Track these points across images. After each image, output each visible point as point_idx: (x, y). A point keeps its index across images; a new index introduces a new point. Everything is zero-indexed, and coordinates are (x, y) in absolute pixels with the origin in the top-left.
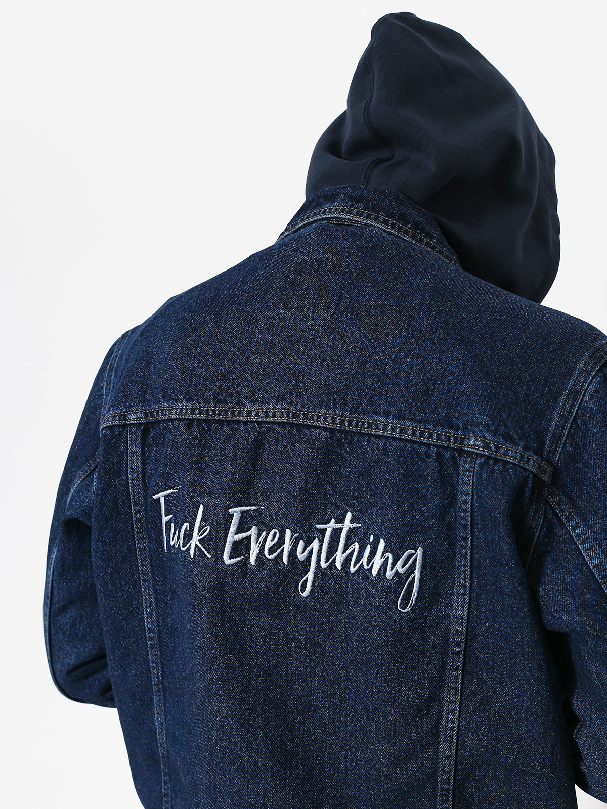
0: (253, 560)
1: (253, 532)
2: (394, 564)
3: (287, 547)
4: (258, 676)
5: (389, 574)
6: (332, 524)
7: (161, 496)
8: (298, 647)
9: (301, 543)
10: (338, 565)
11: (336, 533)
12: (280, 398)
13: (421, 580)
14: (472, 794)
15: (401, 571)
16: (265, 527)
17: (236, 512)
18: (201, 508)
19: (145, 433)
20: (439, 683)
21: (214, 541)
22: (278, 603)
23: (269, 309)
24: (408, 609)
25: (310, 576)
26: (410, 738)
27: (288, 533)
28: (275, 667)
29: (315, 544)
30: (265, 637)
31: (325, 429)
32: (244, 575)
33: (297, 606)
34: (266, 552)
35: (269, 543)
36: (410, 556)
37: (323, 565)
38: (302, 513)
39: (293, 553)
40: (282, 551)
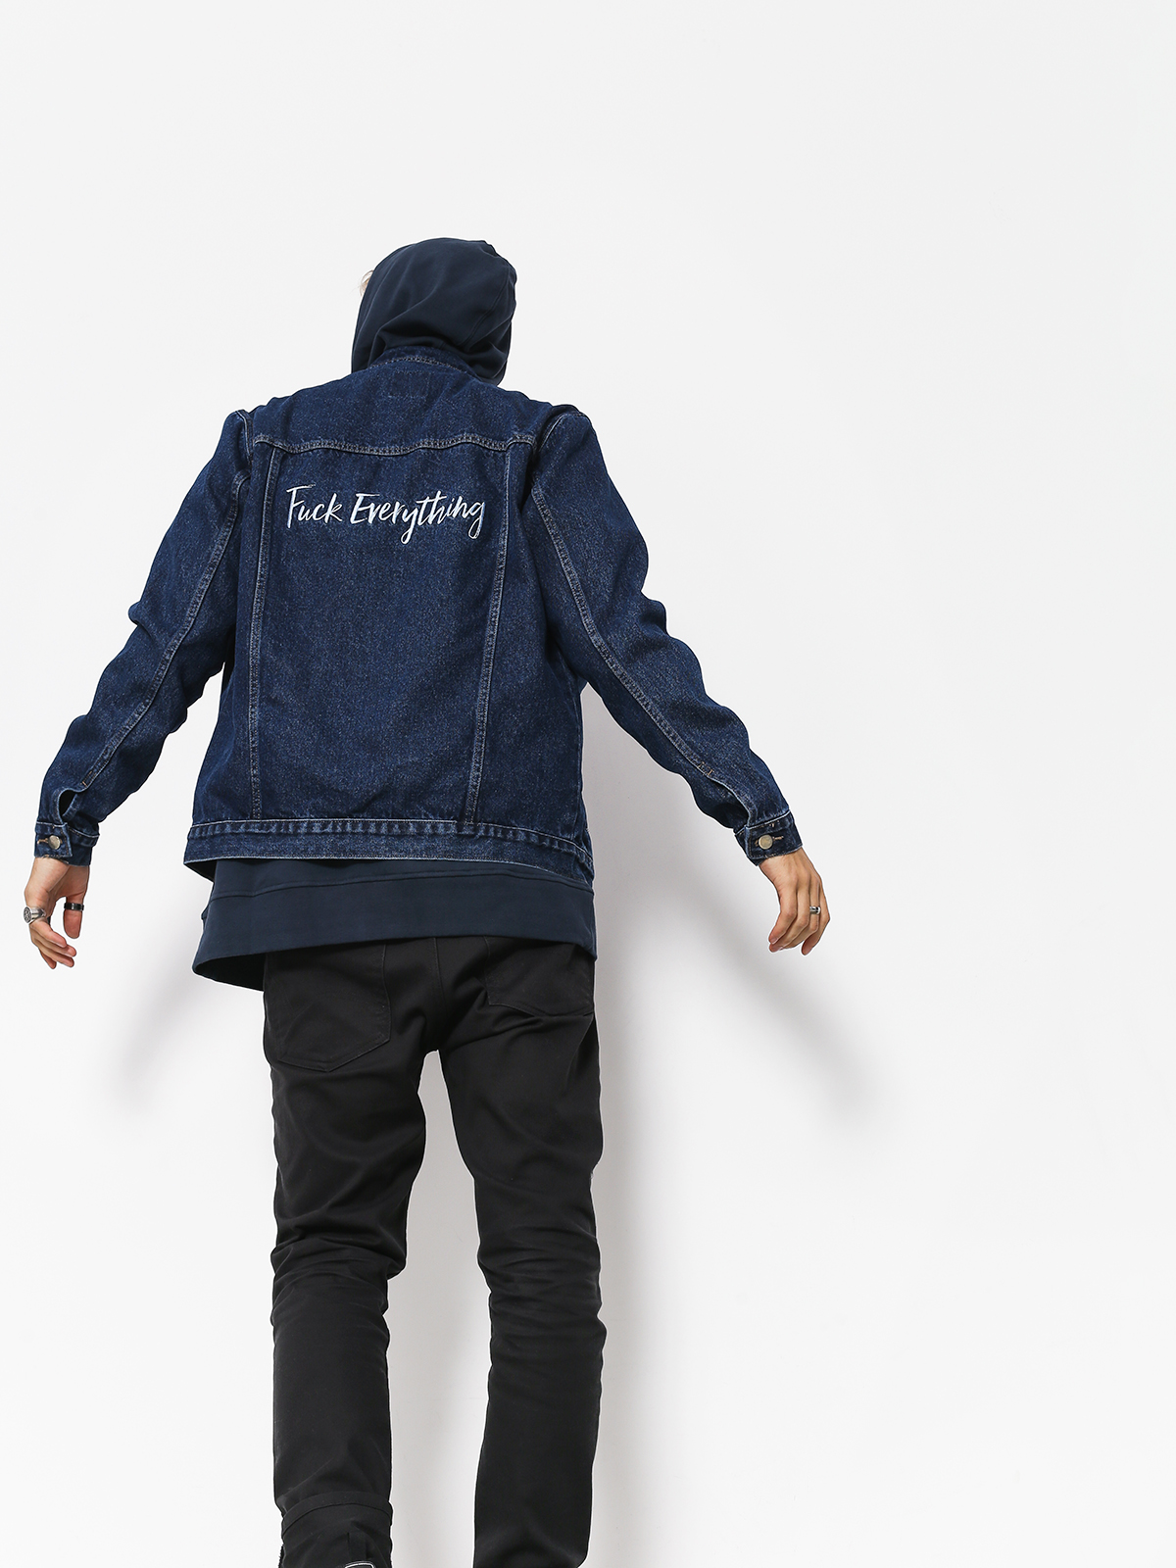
0: (370, 521)
1: (372, 505)
2: (468, 509)
3: (395, 513)
4: (369, 595)
5: (465, 515)
6: (428, 500)
7: (295, 490)
8: (398, 577)
9: (406, 511)
10: (430, 522)
11: (430, 505)
12: (393, 443)
13: (483, 522)
14: (507, 665)
15: (473, 514)
16: (378, 502)
17: (361, 496)
18: (335, 495)
19: (285, 458)
20: (488, 588)
21: (344, 513)
22: (385, 549)
23: (381, 397)
24: (475, 537)
25: (410, 531)
26: (470, 618)
27: (398, 504)
28: (382, 590)
29: (416, 511)
30: (375, 570)
31: (423, 448)
32: (364, 529)
33: (399, 551)
34: (380, 516)
35: (382, 512)
36: (478, 506)
37: (420, 523)
38: (408, 493)
39: (399, 517)
40: (392, 516)
